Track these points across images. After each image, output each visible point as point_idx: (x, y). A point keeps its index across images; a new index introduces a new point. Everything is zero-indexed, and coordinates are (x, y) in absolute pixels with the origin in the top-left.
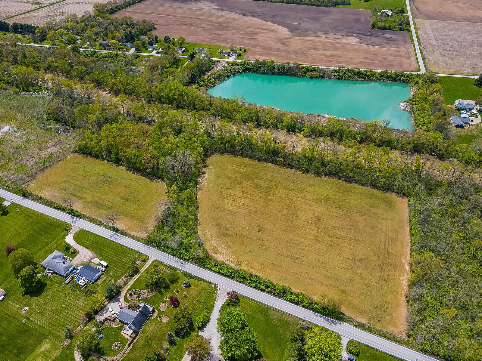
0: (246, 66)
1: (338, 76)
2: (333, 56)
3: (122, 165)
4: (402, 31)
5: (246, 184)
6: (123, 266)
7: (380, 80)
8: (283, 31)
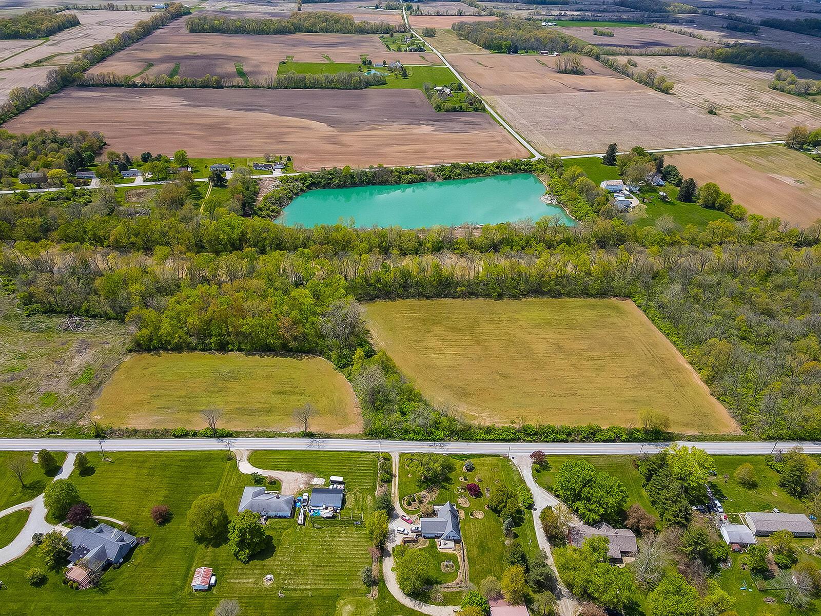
0: (309, 180)
1: (444, 175)
2: (416, 152)
3: (232, 350)
4: (478, 111)
5: (437, 329)
6: (365, 474)
7: (496, 173)
8: (322, 128)
